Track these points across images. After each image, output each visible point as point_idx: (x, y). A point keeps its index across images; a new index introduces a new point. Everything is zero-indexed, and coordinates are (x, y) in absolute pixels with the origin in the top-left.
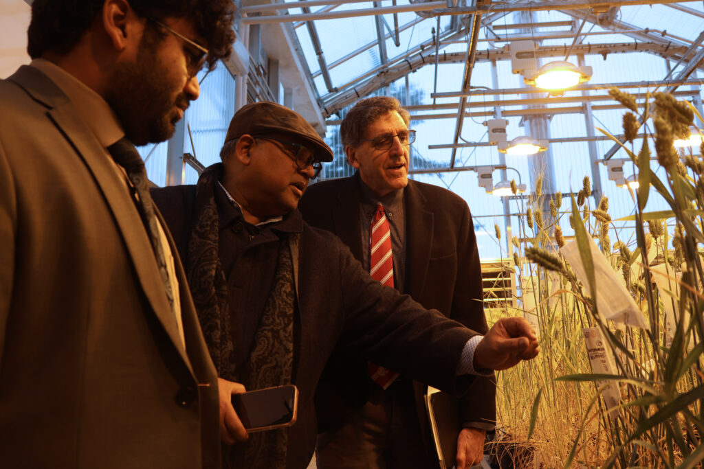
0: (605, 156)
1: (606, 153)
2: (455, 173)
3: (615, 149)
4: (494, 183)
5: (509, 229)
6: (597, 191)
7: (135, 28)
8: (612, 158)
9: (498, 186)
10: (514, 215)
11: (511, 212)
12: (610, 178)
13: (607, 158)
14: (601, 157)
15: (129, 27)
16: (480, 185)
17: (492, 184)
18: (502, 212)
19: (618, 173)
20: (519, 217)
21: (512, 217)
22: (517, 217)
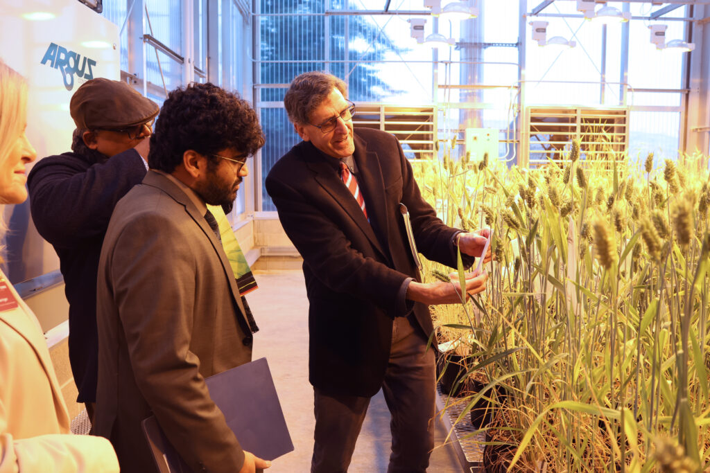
0: (534, 10)
1: (534, 8)
2: (390, 16)
3: (543, 6)
4: (426, 35)
5: (435, 71)
6: (521, 44)
7: (202, 163)
8: (540, 13)
9: (429, 39)
10: (442, 62)
11: (439, 59)
12: (534, 38)
13: (535, 12)
14: (529, 11)
15: (199, 164)
16: (411, 36)
17: (423, 37)
18: (431, 59)
19: (541, 34)
20: (446, 64)
21: (439, 64)
22: (444, 64)
